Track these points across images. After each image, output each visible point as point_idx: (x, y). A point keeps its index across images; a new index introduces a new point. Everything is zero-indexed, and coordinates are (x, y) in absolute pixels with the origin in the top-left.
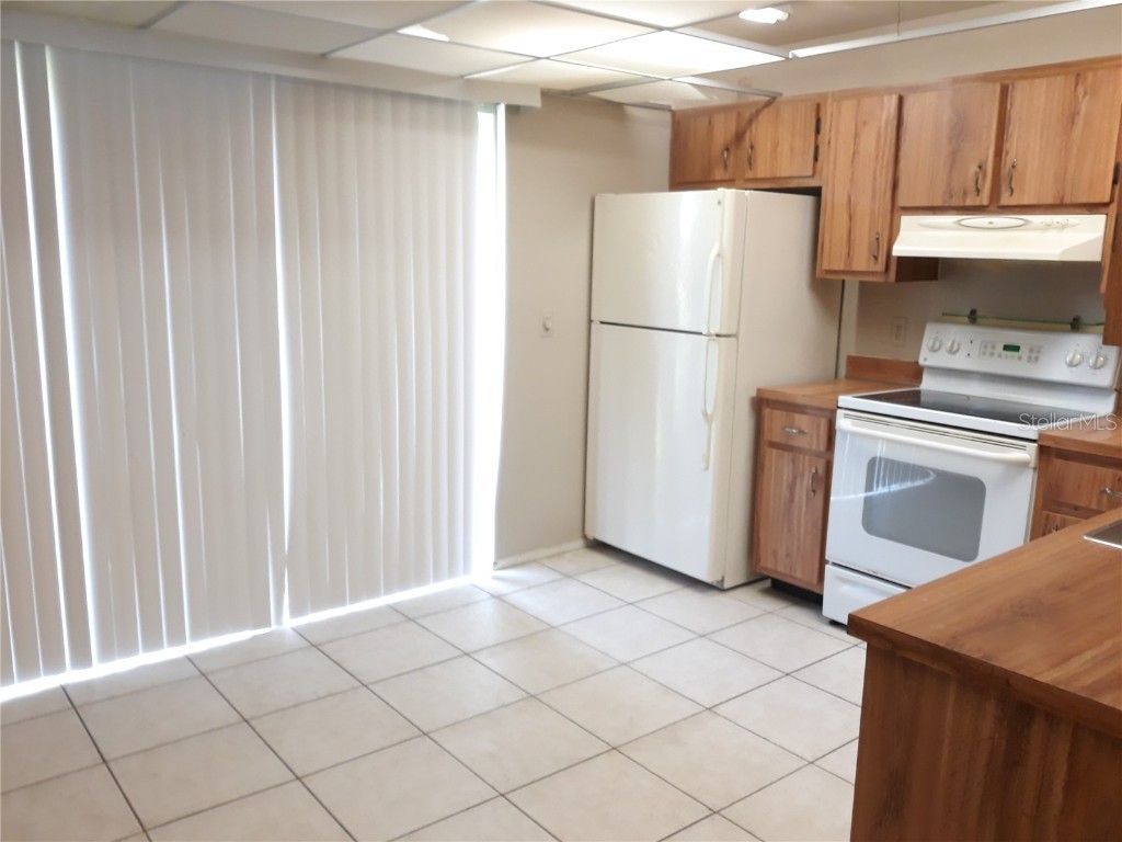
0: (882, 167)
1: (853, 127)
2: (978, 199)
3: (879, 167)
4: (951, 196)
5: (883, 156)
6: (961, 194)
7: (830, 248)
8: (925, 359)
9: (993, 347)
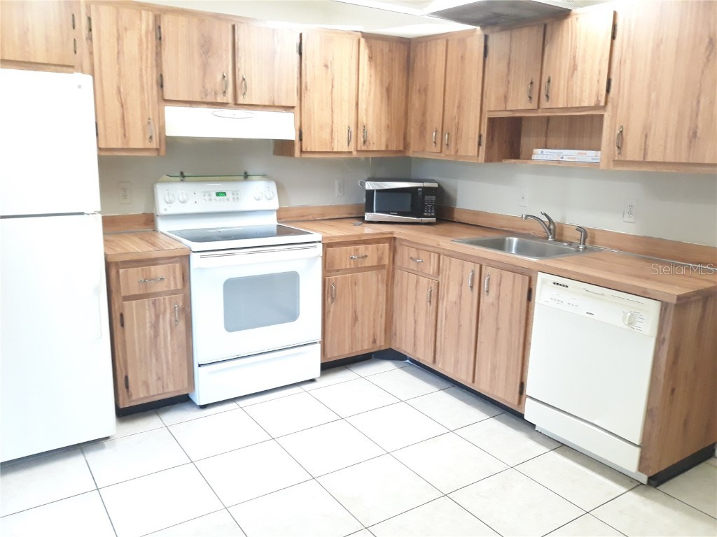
0: (147, 68)
1: (115, 31)
2: (225, 98)
3: (143, 67)
4: (206, 95)
5: (147, 58)
6: (213, 93)
7: (105, 130)
8: (166, 210)
9: (210, 195)
